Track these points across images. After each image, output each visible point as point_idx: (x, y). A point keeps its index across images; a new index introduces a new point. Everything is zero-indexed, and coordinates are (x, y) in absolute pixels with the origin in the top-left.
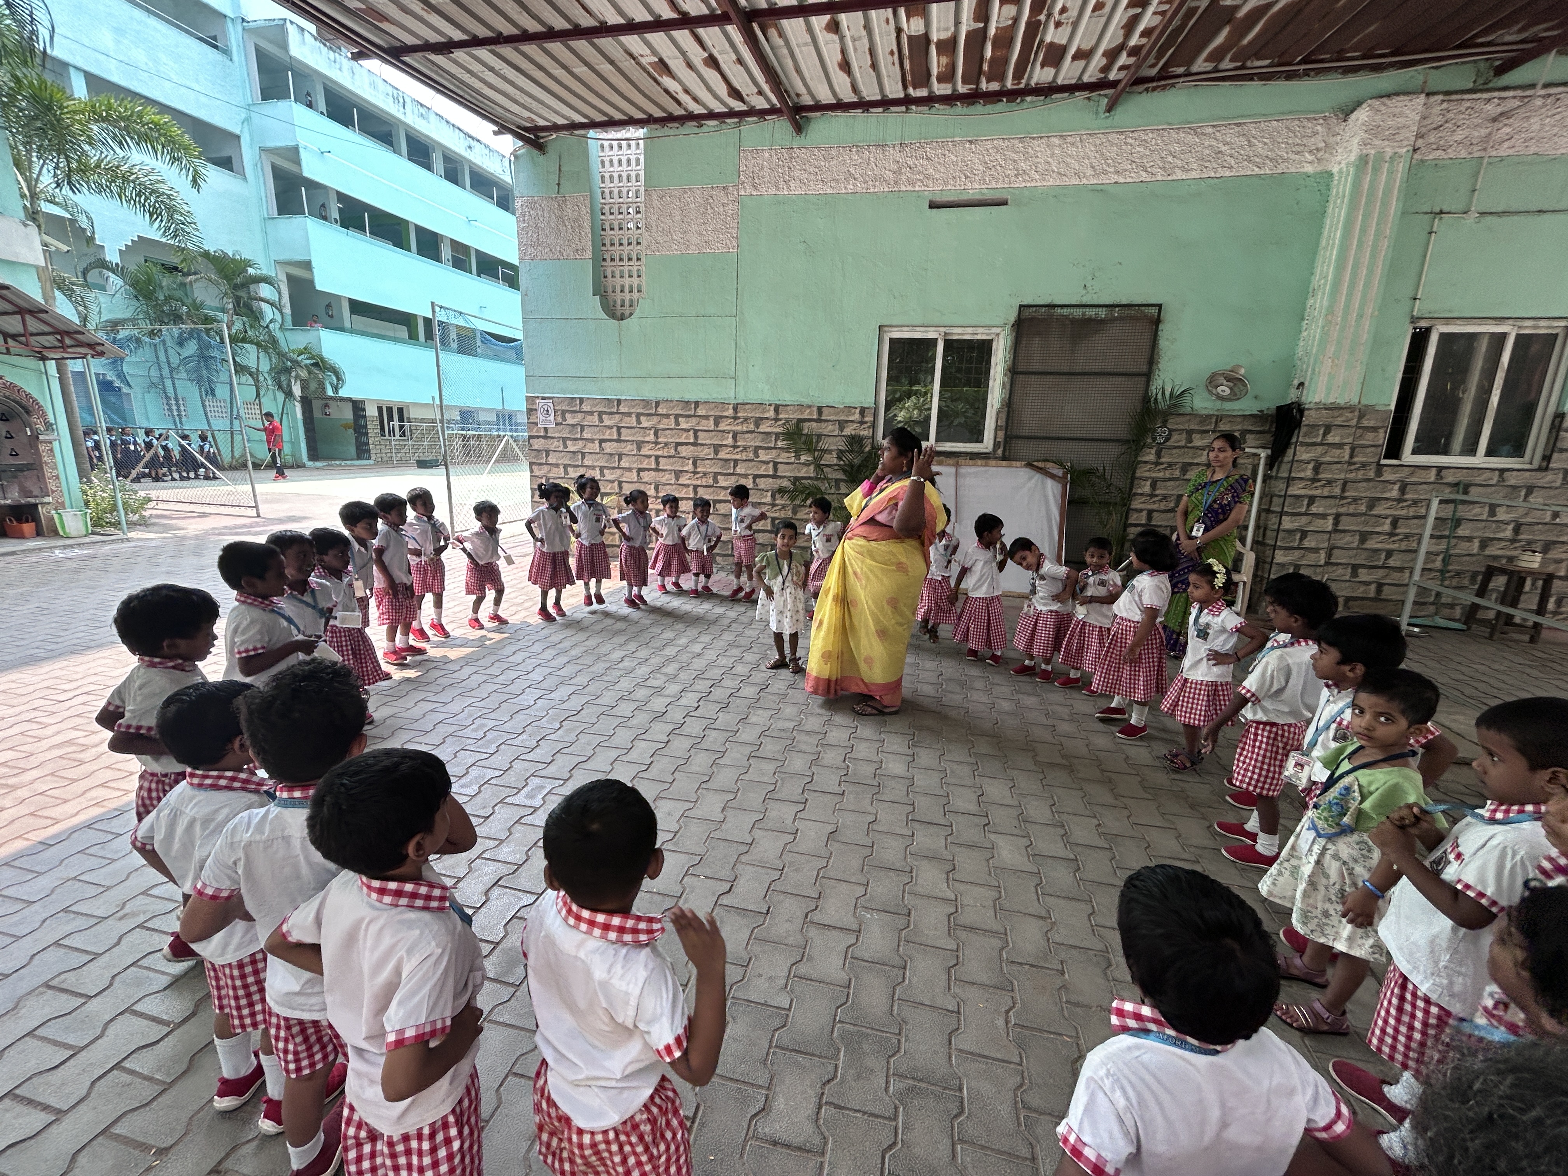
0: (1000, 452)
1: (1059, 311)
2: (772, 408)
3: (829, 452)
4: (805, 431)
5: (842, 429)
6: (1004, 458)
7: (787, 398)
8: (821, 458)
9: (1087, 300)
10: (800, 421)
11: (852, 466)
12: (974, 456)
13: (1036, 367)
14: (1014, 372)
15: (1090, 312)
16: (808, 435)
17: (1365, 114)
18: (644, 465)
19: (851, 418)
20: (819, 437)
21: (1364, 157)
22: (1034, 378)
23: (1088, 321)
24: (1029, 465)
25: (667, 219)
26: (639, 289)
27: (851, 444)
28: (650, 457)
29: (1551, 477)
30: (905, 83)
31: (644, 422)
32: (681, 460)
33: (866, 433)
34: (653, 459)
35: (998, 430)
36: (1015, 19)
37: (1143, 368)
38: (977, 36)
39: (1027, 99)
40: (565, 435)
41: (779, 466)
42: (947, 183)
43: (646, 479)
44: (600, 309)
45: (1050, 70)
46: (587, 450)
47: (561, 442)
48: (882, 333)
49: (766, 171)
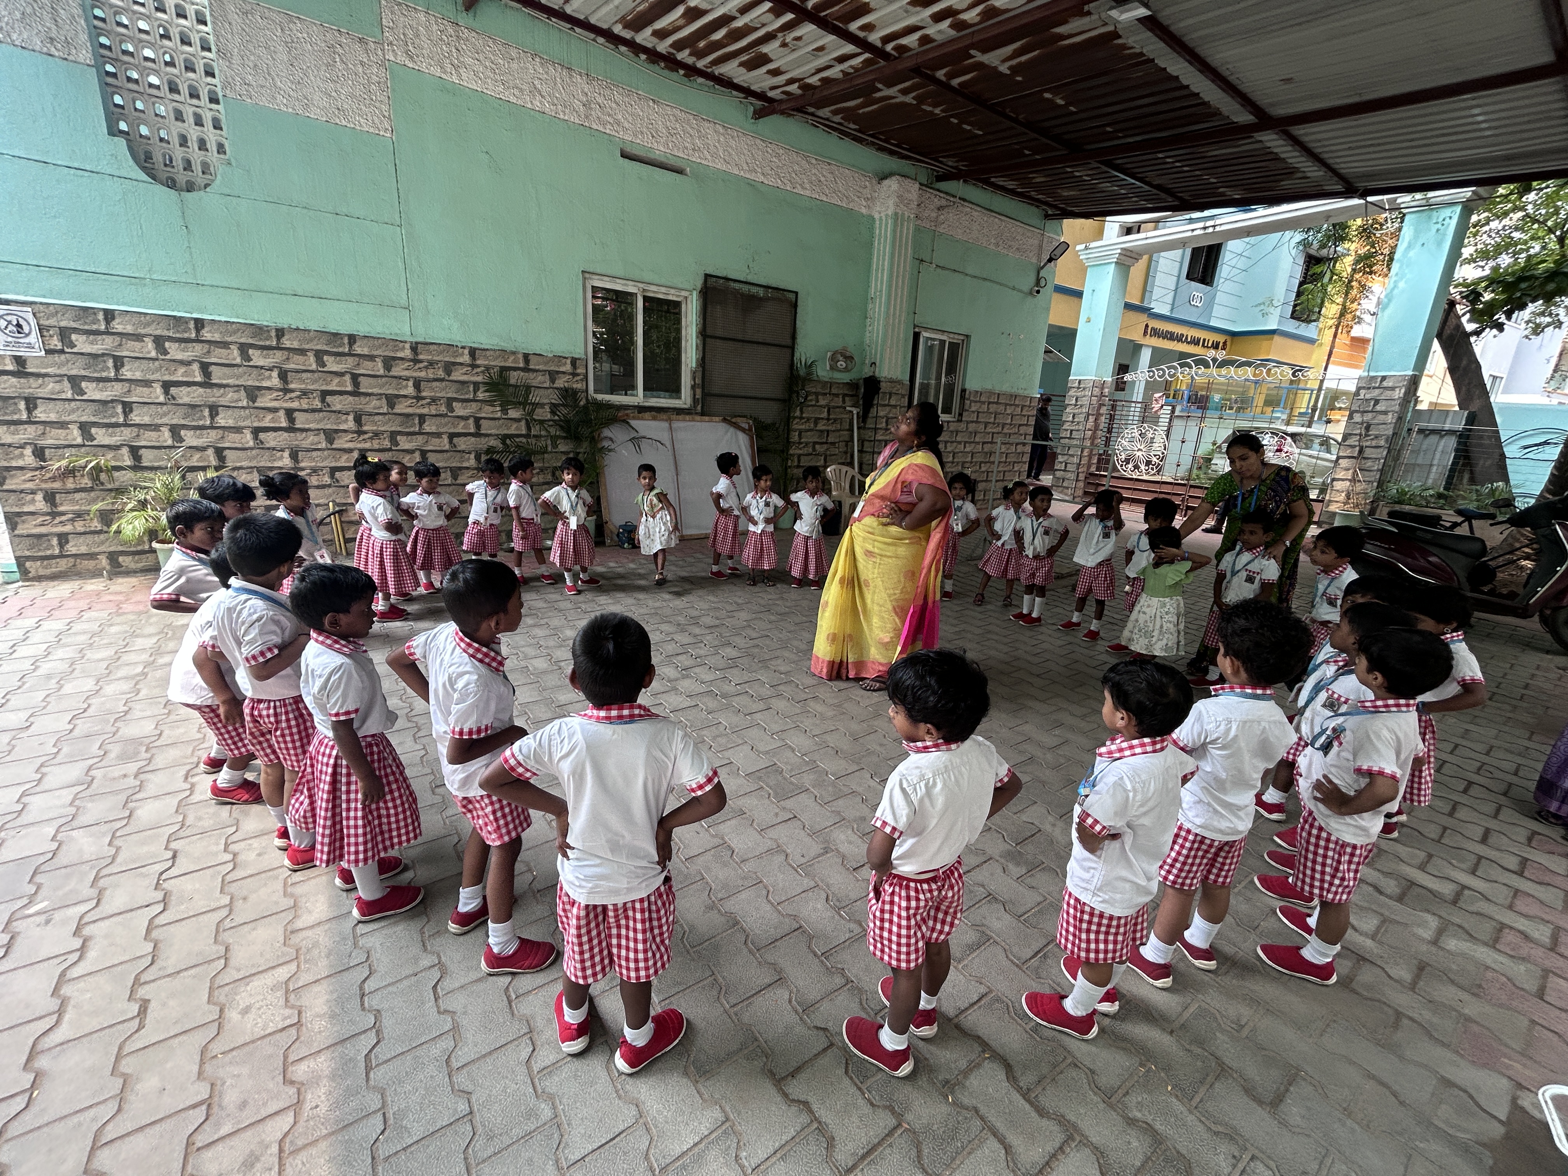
0: (699, 408)
1: (732, 284)
2: (466, 351)
3: (542, 405)
4: (513, 381)
5: (553, 381)
6: (703, 414)
7: (482, 340)
8: (533, 411)
9: (750, 278)
10: (504, 369)
11: (567, 421)
12: (679, 411)
13: (720, 333)
14: (704, 334)
15: (754, 290)
16: (516, 386)
17: (892, 184)
18: (266, 423)
19: (562, 369)
20: (528, 388)
21: (896, 214)
22: (719, 343)
23: (752, 298)
24: (725, 420)
25: (261, 51)
26: (221, 149)
27: (564, 397)
28: (275, 410)
29: (963, 426)
30: (622, 20)
31: (258, 358)
32: (333, 416)
33: (578, 386)
34: (282, 413)
35: (693, 387)
36: (763, 25)
37: (789, 342)
38: (725, 20)
39: (701, 80)
40: (74, 372)
41: (482, 422)
42: (635, 135)
43: (272, 444)
44: (131, 162)
45: (743, 70)
46: (134, 399)
47: (66, 384)
48: (585, 279)
49: (425, 42)
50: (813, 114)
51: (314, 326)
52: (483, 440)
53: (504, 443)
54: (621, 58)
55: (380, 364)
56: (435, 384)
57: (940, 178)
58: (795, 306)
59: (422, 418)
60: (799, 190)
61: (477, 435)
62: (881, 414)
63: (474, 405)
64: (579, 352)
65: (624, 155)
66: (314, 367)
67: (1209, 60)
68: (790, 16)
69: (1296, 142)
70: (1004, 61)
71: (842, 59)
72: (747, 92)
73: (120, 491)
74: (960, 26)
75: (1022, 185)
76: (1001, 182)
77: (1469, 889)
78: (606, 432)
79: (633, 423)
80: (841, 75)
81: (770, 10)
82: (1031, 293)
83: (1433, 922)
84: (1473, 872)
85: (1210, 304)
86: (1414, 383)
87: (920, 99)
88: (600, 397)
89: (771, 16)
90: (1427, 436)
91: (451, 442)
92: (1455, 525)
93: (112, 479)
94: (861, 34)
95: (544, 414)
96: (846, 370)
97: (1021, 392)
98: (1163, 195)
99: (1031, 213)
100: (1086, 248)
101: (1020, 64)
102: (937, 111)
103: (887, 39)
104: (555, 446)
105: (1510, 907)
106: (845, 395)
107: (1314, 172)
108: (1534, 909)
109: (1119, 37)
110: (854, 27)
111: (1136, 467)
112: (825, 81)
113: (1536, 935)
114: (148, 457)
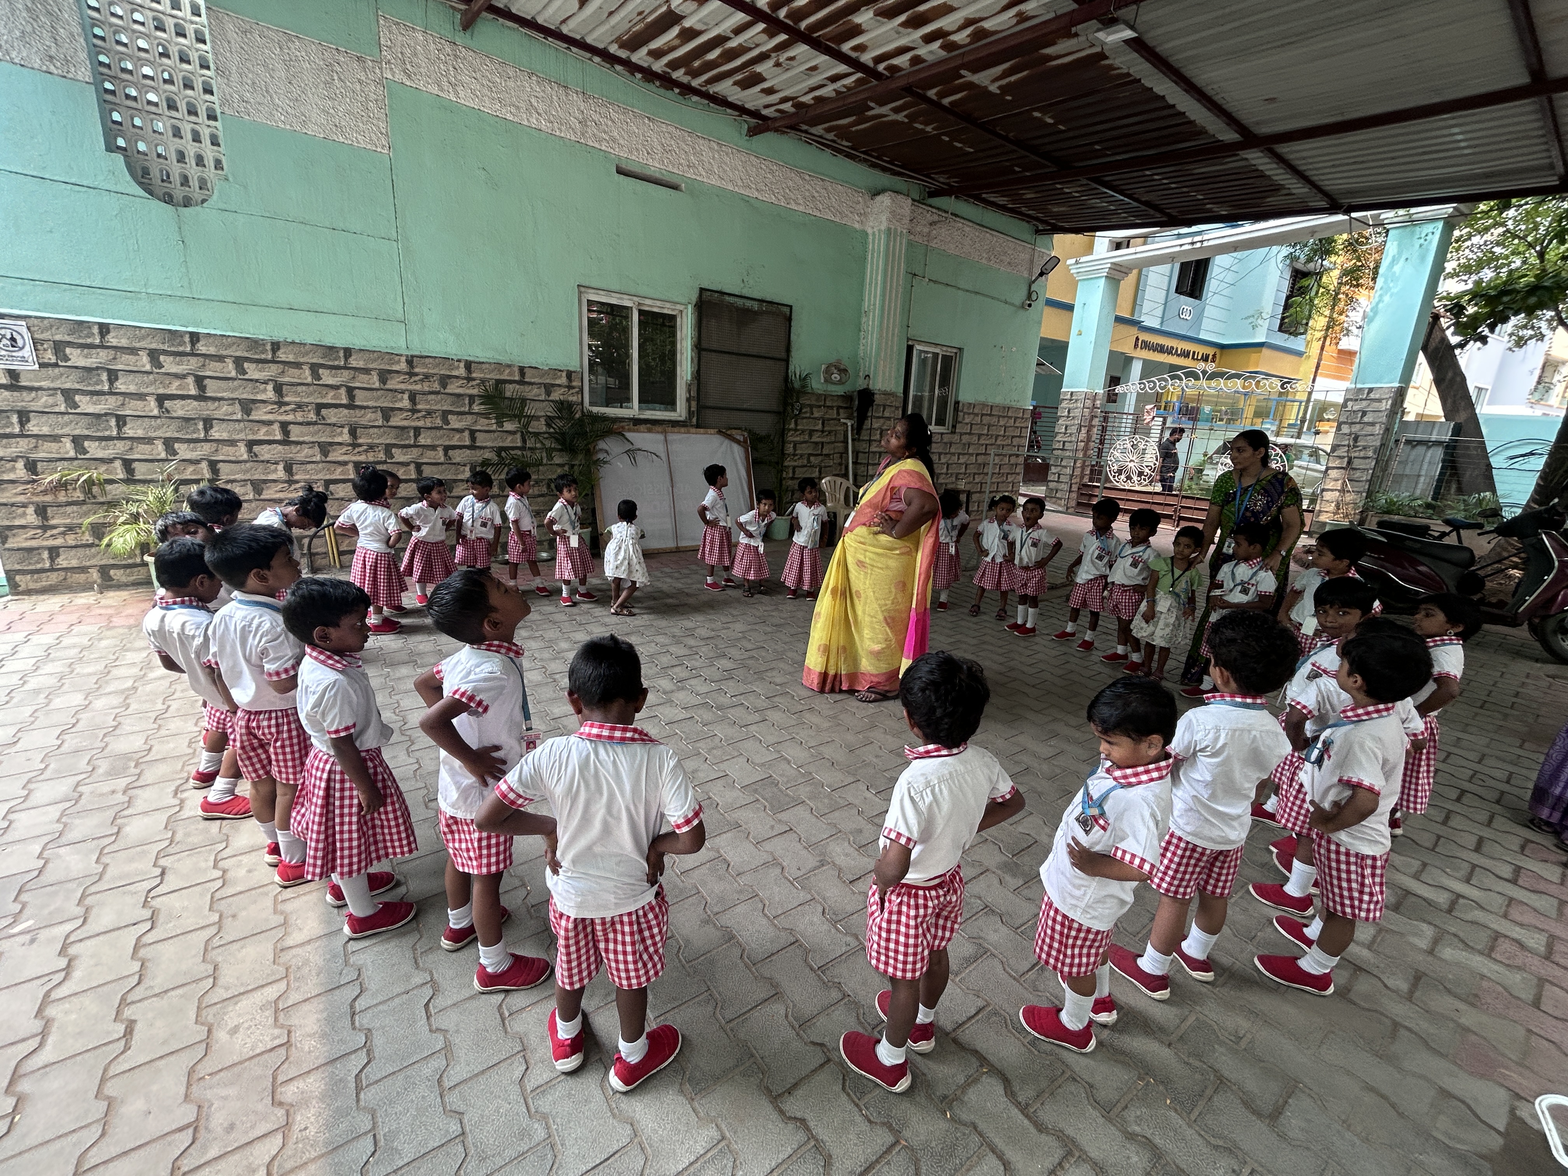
0: (694, 420)
1: (727, 298)
2: (462, 365)
3: (537, 418)
4: (508, 394)
5: (548, 393)
6: (698, 426)
7: (478, 353)
8: (528, 423)
9: (746, 292)
10: (499, 382)
11: (563, 434)
12: (674, 424)
13: (715, 346)
14: (699, 347)
15: (749, 304)
16: (511, 399)
17: (885, 200)
18: (261, 436)
19: (558, 382)
20: (524, 401)
21: (889, 229)
22: (714, 355)
23: (746, 311)
24: (720, 432)
25: (259, 70)
26: (218, 164)
27: (560, 410)
28: (270, 423)
29: (956, 438)
30: (617, 40)
31: (253, 371)
32: (328, 429)
33: (574, 399)
34: (276, 426)
35: (688, 400)
36: (757, 45)
37: (783, 355)
38: (720, 40)
39: (695, 98)
40: (68, 386)
41: (477, 434)
42: (631, 152)
43: (267, 457)
44: (128, 178)
45: (737, 89)
46: (128, 412)
47: (60, 397)
48: (580, 293)
49: (422, 61)
50: (806, 132)
51: (309, 341)
52: (478, 453)
53: (499, 455)
54: (617, 77)
55: (375, 378)
56: (430, 397)
57: (932, 194)
58: (789, 319)
59: (417, 431)
60: (793, 206)
61: (472, 447)
62: (875, 426)
63: (469, 417)
64: (573, 364)
65: (620, 171)
66: (309, 380)
67: (1194, 80)
68: (783, 37)
69: (1281, 159)
70: (994, 81)
71: (834, 79)
72: (741, 110)
73: (112, 504)
74: (949, 47)
75: (1013, 202)
76: (992, 198)
77: (1464, 897)
78: (601, 445)
79: (629, 435)
80: (833, 94)
81: (764, 31)
82: (1023, 307)
83: (1429, 931)
84: (1468, 881)
85: (1199, 317)
86: (1400, 395)
87: (912, 118)
88: (595, 409)
89: (764, 37)
90: (1414, 447)
91: (446, 454)
92: (1444, 535)
93: (104, 492)
94: (854, 55)
95: (539, 426)
96: (841, 382)
97: (1013, 404)
98: (1152, 212)
99: (1022, 229)
100: (1077, 263)
101: (1008, 84)
102: (929, 129)
103: (878, 59)
104: (550, 458)
105: (1505, 916)
106: (839, 408)
107: (1299, 189)
108: (1529, 918)
109: (1107, 58)
110: (846, 47)
111: (1129, 478)
112: (819, 99)
113: (1531, 943)
114: (141, 471)
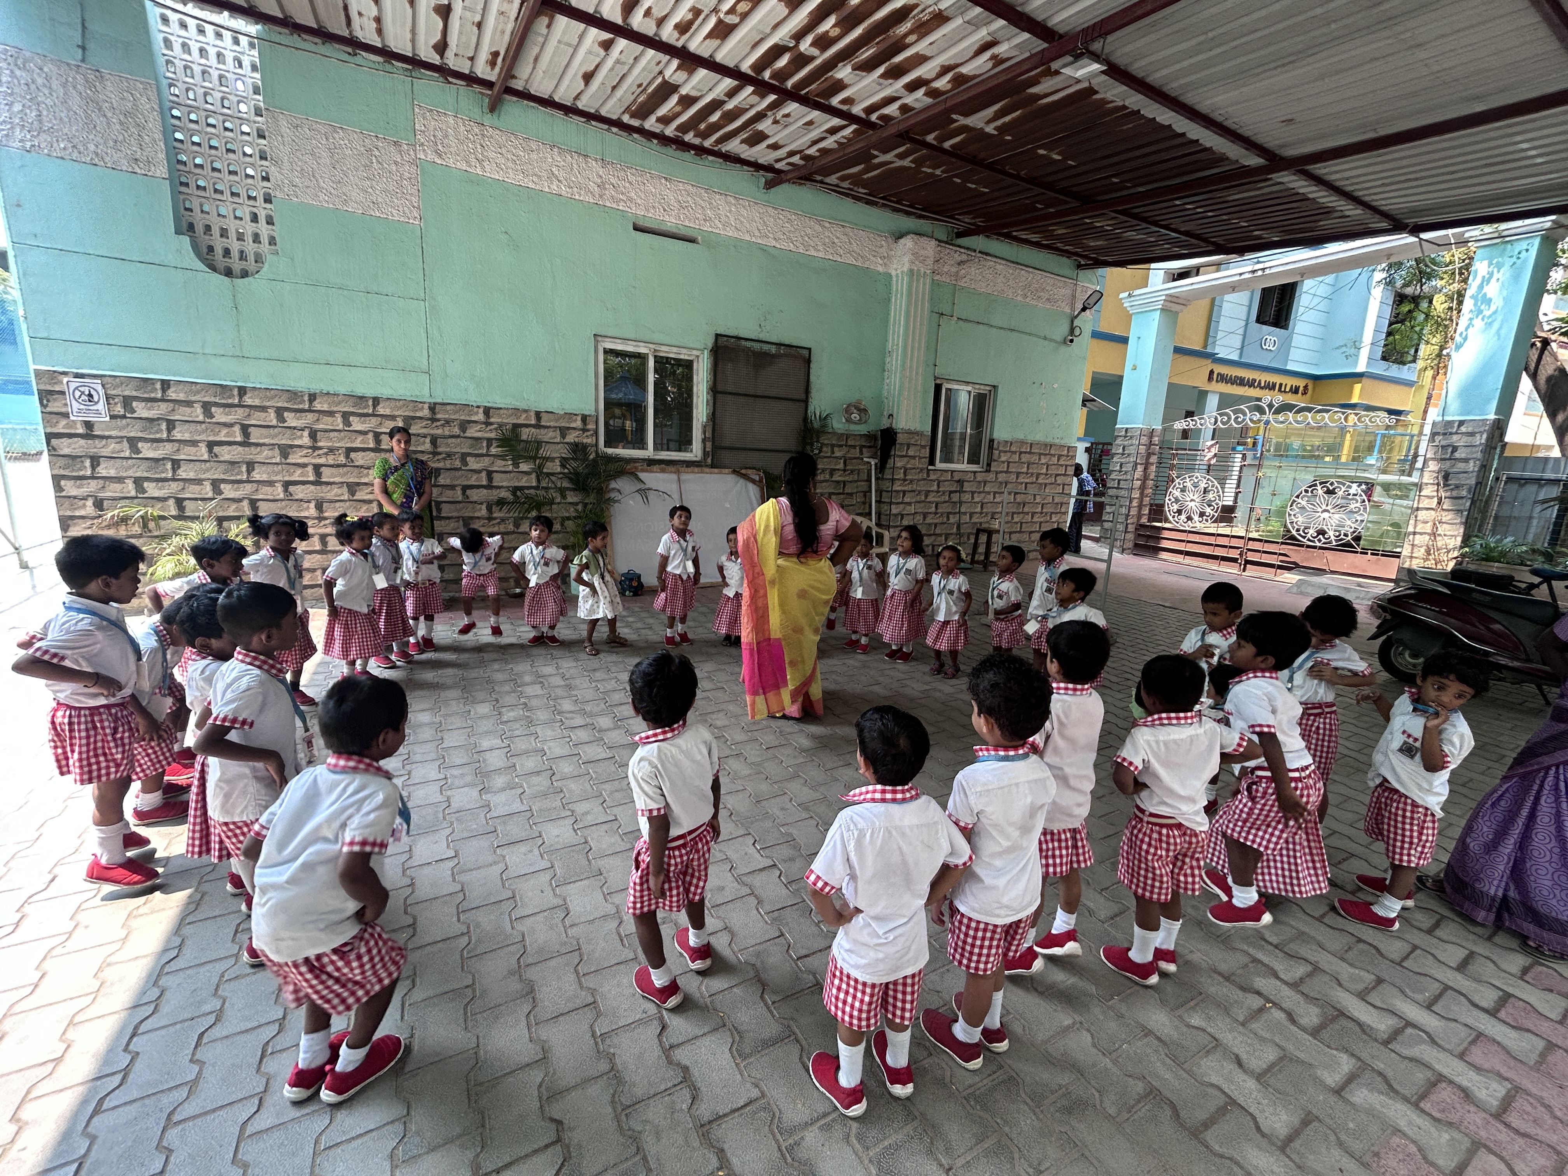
0: (709, 461)
1: (743, 343)
2: (481, 410)
3: (553, 459)
4: (524, 437)
5: (563, 436)
6: (713, 466)
7: (497, 400)
8: (543, 464)
9: (763, 336)
10: (516, 426)
11: (577, 474)
12: (689, 464)
13: (730, 388)
14: (714, 390)
15: (766, 347)
16: (527, 442)
17: (908, 242)
18: (296, 477)
19: (573, 425)
20: (539, 444)
21: (911, 271)
22: (730, 397)
23: (764, 355)
24: (735, 472)
25: (307, 158)
26: (272, 241)
27: (574, 452)
28: (304, 466)
29: (991, 476)
30: (627, 110)
31: (291, 420)
32: (356, 470)
33: (589, 441)
34: (310, 469)
35: (704, 441)
36: (752, 106)
37: (803, 396)
38: (716, 105)
39: (711, 158)
40: (132, 434)
41: (495, 475)
42: (647, 210)
43: (300, 496)
44: (192, 255)
45: (745, 147)
46: (183, 457)
47: (125, 444)
48: (597, 343)
49: (452, 141)
50: (822, 182)
51: (342, 390)
52: (495, 492)
53: (514, 494)
54: (634, 144)
56: (451, 440)
57: (960, 235)
58: (808, 361)
60: (812, 252)
61: (489, 487)
62: (899, 464)
63: (487, 459)
64: (589, 409)
65: (636, 228)
66: (341, 427)
67: (1198, 107)
68: (772, 97)
69: (1319, 181)
70: (989, 122)
71: (833, 131)
72: (756, 166)
73: (164, 537)
74: (934, 93)
75: (1046, 238)
76: (1024, 235)
77: (1415, 1026)
78: (613, 485)
79: (642, 475)
80: (836, 146)
81: (753, 93)
82: (1065, 342)
84: (1429, 1007)
85: (1286, 347)
86: (1499, 428)
87: (919, 162)
88: (610, 451)
89: (755, 99)
91: (464, 493)
92: (1532, 586)
93: (158, 527)
94: (845, 108)
95: (555, 467)
96: (860, 422)
97: (1057, 441)
98: (1194, 241)
99: (1064, 264)
100: (1130, 296)
101: (1004, 124)
102: (938, 172)
103: (870, 110)
104: (564, 497)
105: (1461, 1056)
106: (862, 447)
107: (1354, 212)
108: (1495, 1062)
109: (1096, 92)
110: (835, 101)
111: (1189, 518)
112: (824, 152)
113: (1482, 1094)
114: (190, 508)
